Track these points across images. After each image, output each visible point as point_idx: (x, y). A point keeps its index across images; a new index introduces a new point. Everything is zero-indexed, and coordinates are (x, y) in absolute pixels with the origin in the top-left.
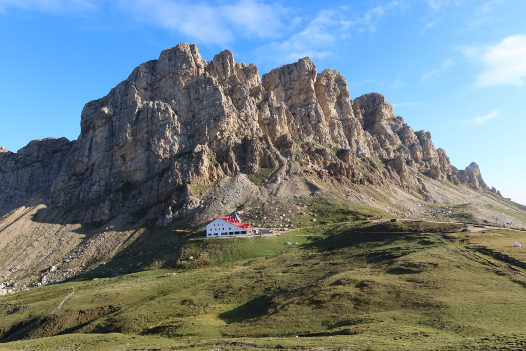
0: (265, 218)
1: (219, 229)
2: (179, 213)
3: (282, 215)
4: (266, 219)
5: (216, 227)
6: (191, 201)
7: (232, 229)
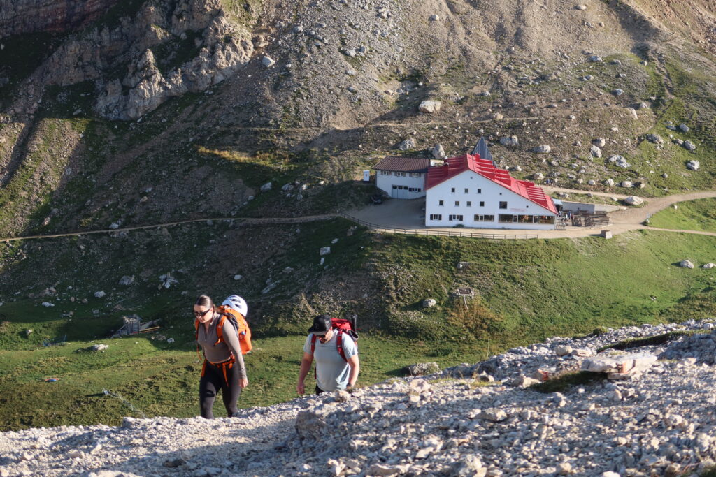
0: (548, 148)
1: (469, 204)
2: (184, 76)
3: (595, 142)
4: (552, 152)
5: (460, 196)
6: (228, 40)
7: (509, 205)
